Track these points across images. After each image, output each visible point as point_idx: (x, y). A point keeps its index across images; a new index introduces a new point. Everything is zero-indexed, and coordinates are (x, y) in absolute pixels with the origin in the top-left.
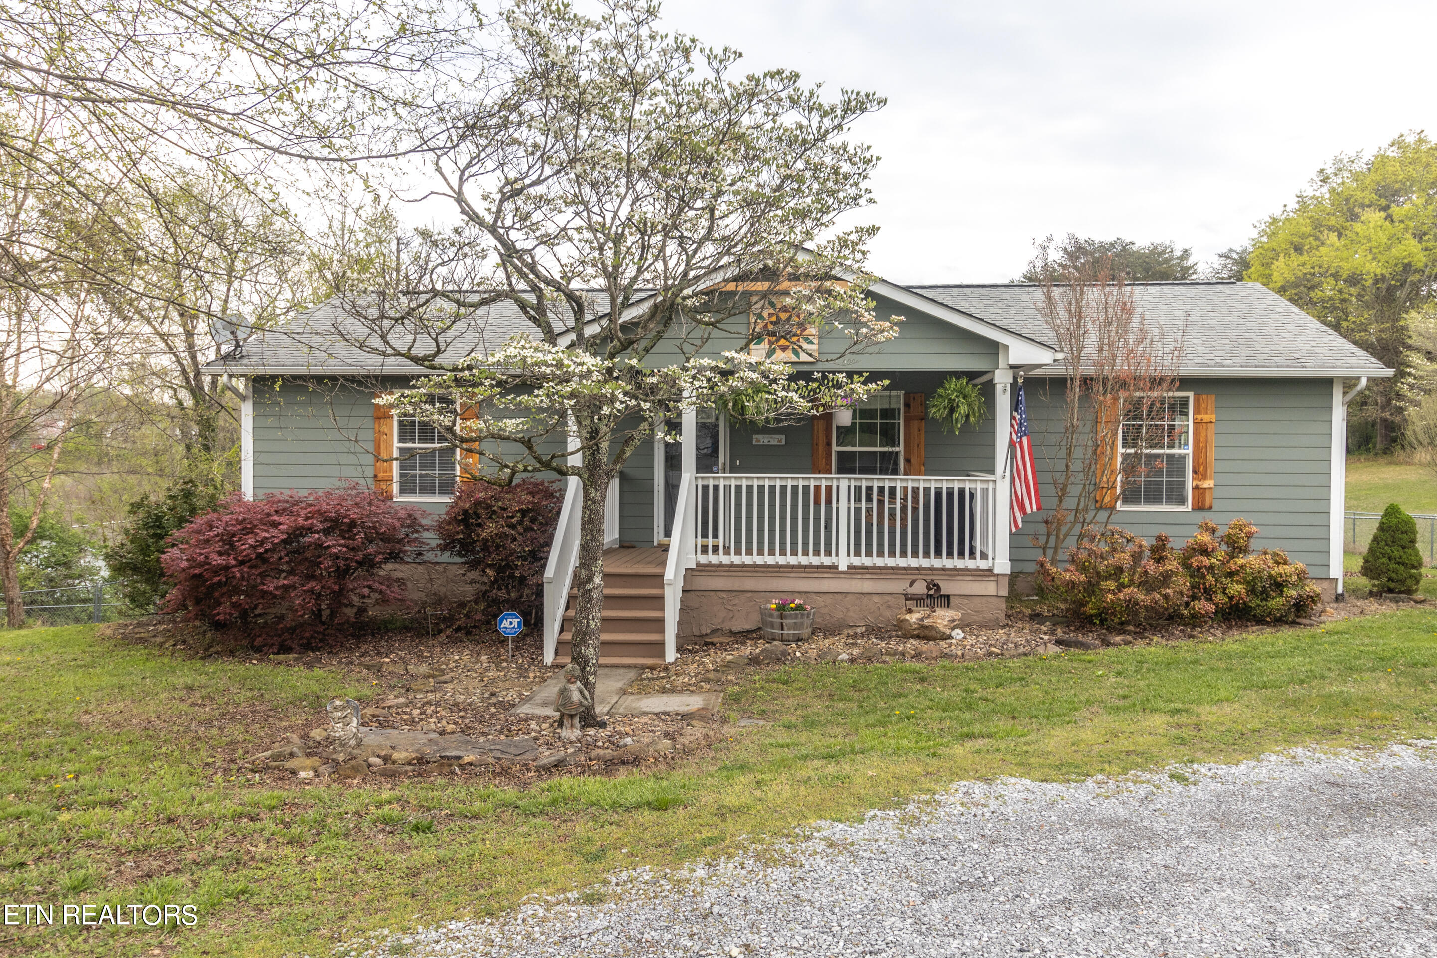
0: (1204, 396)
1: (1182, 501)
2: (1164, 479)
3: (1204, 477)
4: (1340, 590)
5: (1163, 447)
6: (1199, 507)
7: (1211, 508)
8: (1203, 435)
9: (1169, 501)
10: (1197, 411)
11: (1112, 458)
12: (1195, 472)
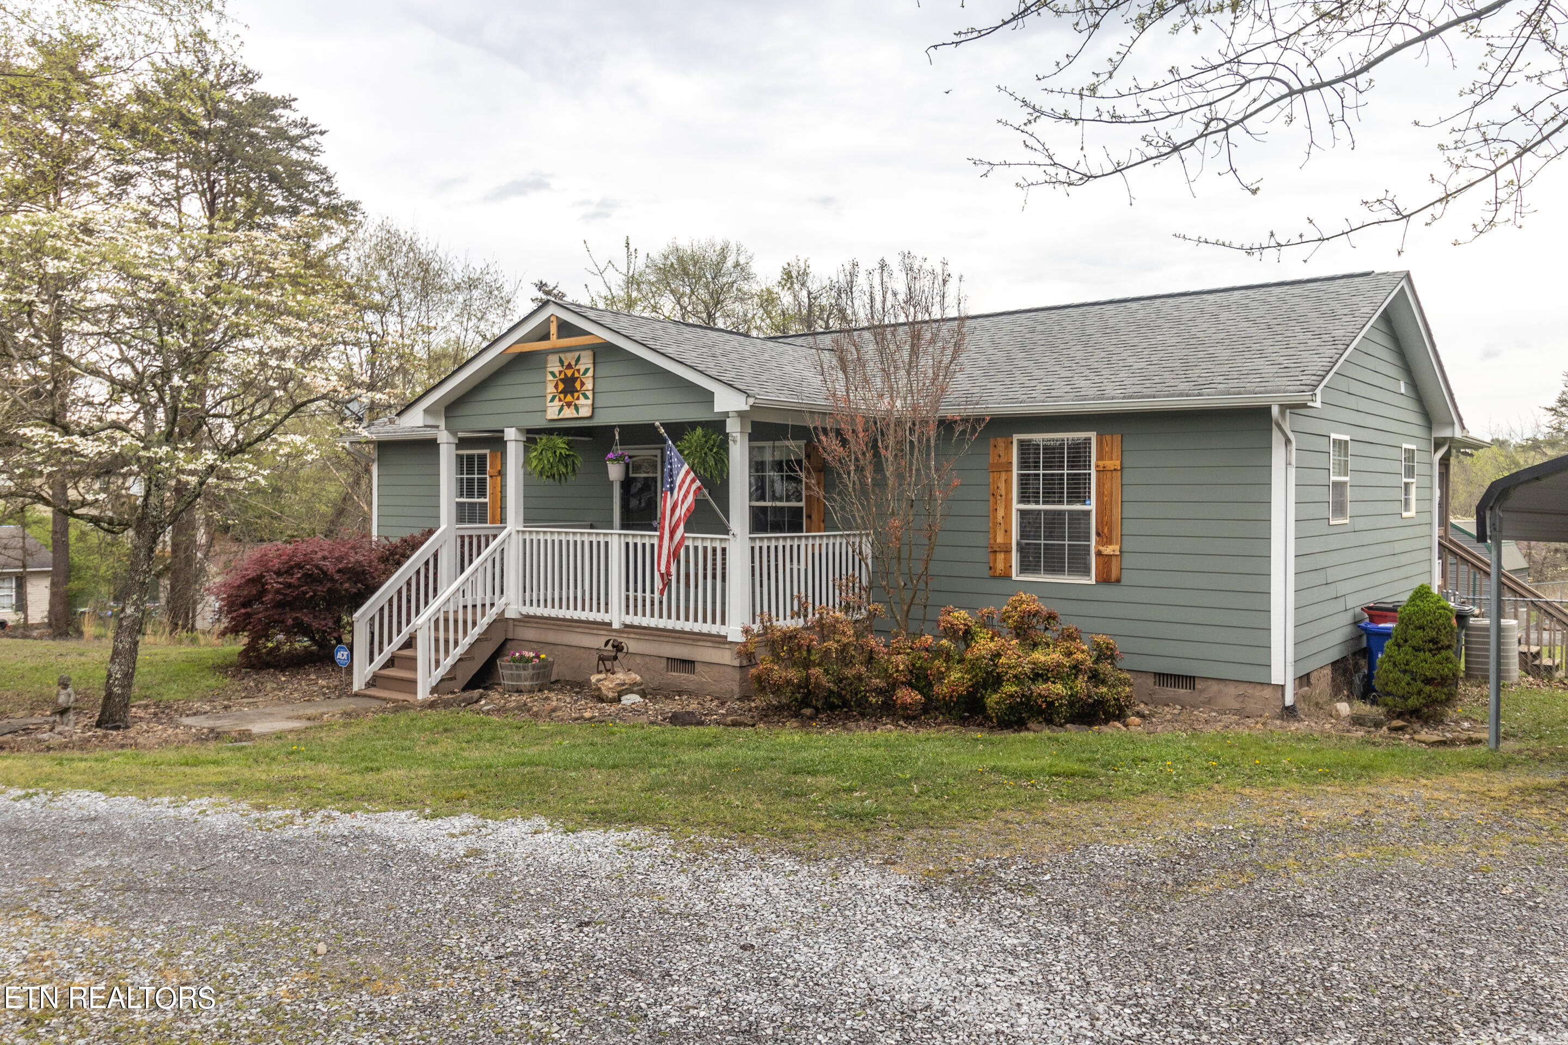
0: (1108, 437)
1: (1087, 572)
2: (1067, 542)
3: (1109, 542)
4: (1289, 700)
5: (1061, 502)
6: (1105, 579)
7: (1118, 581)
8: (1107, 486)
9: (1072, 571)
10: (1100, 457)
11: (1007, 516)
12: (1098, 534)
